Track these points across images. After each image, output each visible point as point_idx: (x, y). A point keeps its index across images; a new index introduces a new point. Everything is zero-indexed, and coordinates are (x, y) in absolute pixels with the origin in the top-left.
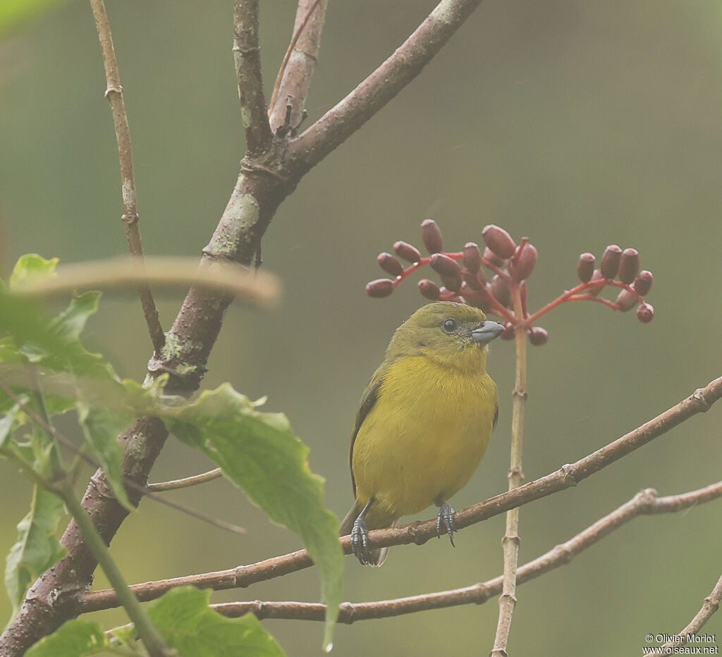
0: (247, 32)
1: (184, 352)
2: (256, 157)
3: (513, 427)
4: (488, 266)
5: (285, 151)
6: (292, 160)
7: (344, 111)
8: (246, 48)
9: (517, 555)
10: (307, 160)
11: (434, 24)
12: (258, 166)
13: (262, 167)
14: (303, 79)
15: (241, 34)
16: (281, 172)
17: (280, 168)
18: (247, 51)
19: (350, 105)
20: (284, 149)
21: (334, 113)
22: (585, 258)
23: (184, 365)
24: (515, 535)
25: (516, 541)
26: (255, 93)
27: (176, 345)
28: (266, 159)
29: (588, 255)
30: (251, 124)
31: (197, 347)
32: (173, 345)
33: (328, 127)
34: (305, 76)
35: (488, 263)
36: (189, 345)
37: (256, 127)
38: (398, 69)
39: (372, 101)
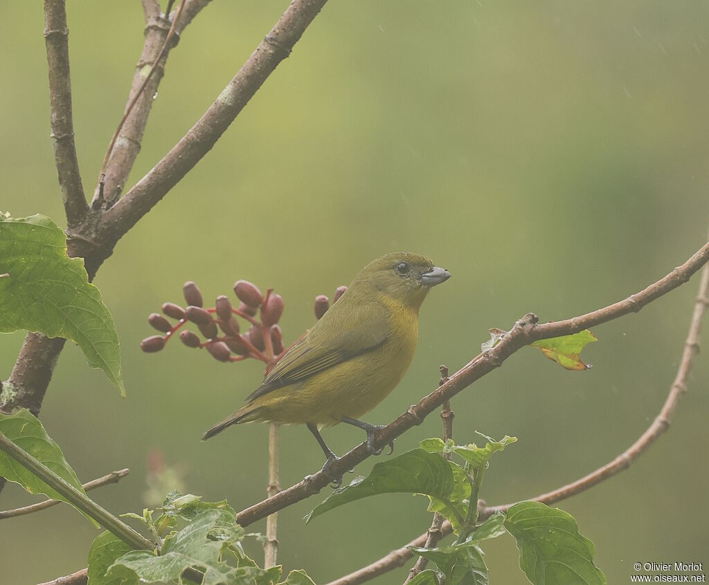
0: (60, 121)
1: (18, 397)
2: (74, 228)
3: (270, 449)
4: (243, 316)
5: (98, 221)
6: (104, 229)
7: (146, 184)
8: (59, 135)
9: (276, 555)
10: (117, 228)
11: (219, 105)
12: (75, 235)
13: (79, 236)
14: (125, 161)
15: (55, 123)
16: (95, 239)
17: (93, 236)
18: (60, 137)
19: (151, 179)
20: (97, 220)
21: (138, 186)
22: (320, 300)
23: (18, 408)
24: (274, 538)
25: (275, 543)
26: (69, 173)
27: (11, 392)
28: (81, 229)
29: (322, 296)
30: (68, 199)
31: (29, 392)
32: (9, 391)
33: (133, 199)
34: (126, 158)
35: (241, 313)
36: (22, 391)
37: (72, 202)
38: (189, 146)
39: (168, 175)
